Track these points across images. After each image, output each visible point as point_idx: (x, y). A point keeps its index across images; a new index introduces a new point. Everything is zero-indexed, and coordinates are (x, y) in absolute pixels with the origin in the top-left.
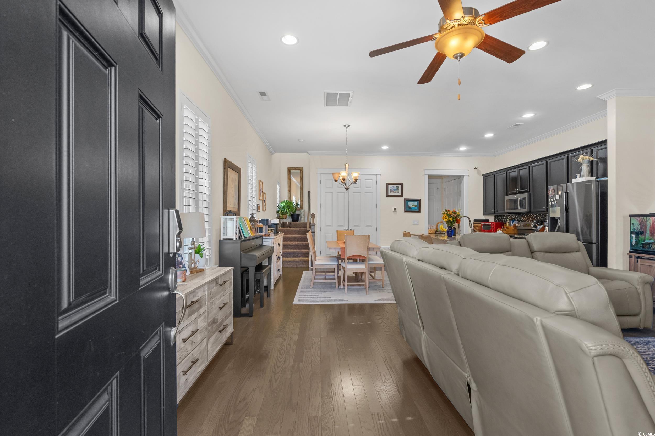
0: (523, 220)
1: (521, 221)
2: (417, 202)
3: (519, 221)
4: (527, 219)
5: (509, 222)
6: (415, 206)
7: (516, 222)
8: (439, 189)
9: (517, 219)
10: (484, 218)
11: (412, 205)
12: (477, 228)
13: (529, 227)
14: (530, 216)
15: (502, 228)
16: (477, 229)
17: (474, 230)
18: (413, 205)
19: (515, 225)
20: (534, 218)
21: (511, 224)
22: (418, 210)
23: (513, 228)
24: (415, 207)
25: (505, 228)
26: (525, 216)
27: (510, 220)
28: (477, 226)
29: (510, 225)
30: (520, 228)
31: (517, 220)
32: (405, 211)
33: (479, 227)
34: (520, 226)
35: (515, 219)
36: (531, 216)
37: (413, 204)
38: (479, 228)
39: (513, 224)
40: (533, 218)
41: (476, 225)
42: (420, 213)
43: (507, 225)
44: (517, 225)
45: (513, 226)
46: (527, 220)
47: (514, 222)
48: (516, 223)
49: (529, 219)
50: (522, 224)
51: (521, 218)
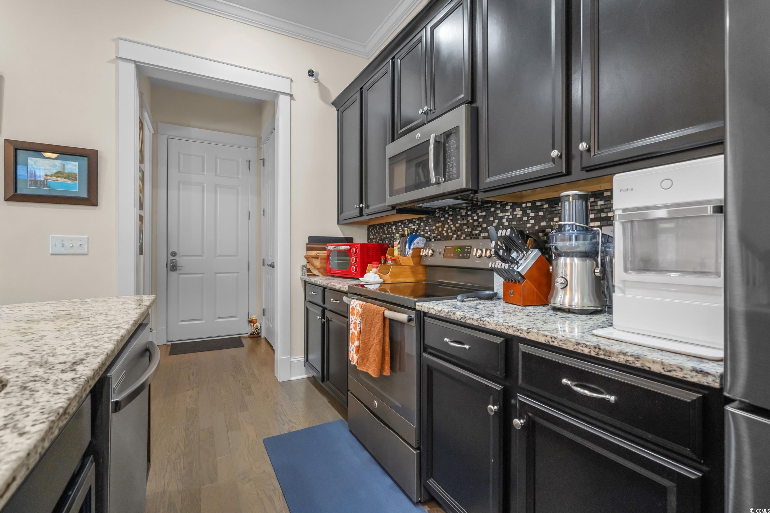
0: (440, 233)
1: (436, 239)
2: (76, 163)
3: (428, 239)
4: (454, 229)
5: (399, 243)
6: (69, 176)
7: (419, 242)
8: (251, 163)
9: (423, 231)
10: (337, 231)
11: (54, 171)
12: (317, 263)
13: (463, 257)
14: (463, 218)
15: (380, 262)
16: (315, 267)
17: (309, 270)
18: (59, 174)
19: (417, 251)
20: (480, 225)
21: (407, 247)
22: (84, 195)
23: (411, 263)
24: (67, 181)
25: (389, 262)
26: (448, 218)
27: (402, 236)
28: (317, 257)
29: (403, 252)
30: (430, 261)
31: (423, 236)
32: (12, 193)
33: (322, 259)
34: (432, 255)
35: (417, 231)
36: (466, 219)
37: (59, 169)
38: (321, 263)
39: (412, 247)
40: (476, 223)
41: (314, 253)
42: (98, 208)
43: (396, 253)
44: (424, 253)
45: (413, 256)
46: (454, 232)
47: (415, 242)
48: (421, 245)
49: (460, 229)
50: (440, 247)
51: (434, 228)
